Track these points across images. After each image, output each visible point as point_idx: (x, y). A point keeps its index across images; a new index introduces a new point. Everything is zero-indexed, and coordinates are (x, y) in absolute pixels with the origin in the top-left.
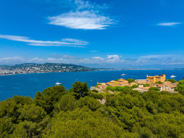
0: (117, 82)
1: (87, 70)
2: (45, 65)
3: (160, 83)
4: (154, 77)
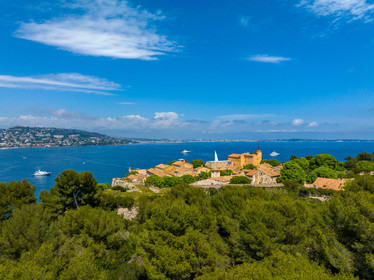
0: (172, 167)
2: (12, 130)
3: (251, 167)
4: (242, 156)
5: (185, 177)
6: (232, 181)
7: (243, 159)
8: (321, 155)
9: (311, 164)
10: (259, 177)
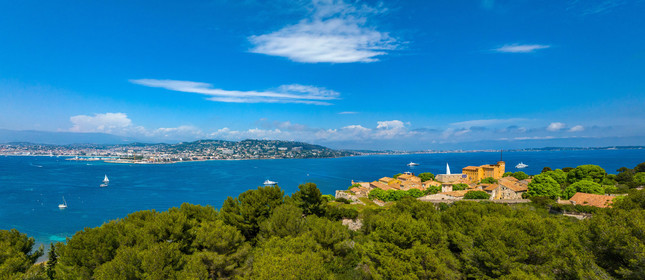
0: (396, 181)
1: (331, 155)
2: (244, 143)
3: (491, 181)
4: (480, 168)
5: (411, 192)
6: (467, 196)
7: (481, 172)
8: (584, 166)
9: (570, 177)
10: (500, 192)
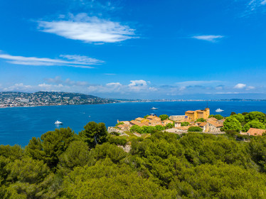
0: (146, 120)
1: (101, 102)
2: (37, 94)
3: (202, 120)
4: (195, 112)
5: (157, 127)
6: (189, 130)
7: (196, 114)
8: (253, 112)
9: (246, 118)
10: (208, 127)
